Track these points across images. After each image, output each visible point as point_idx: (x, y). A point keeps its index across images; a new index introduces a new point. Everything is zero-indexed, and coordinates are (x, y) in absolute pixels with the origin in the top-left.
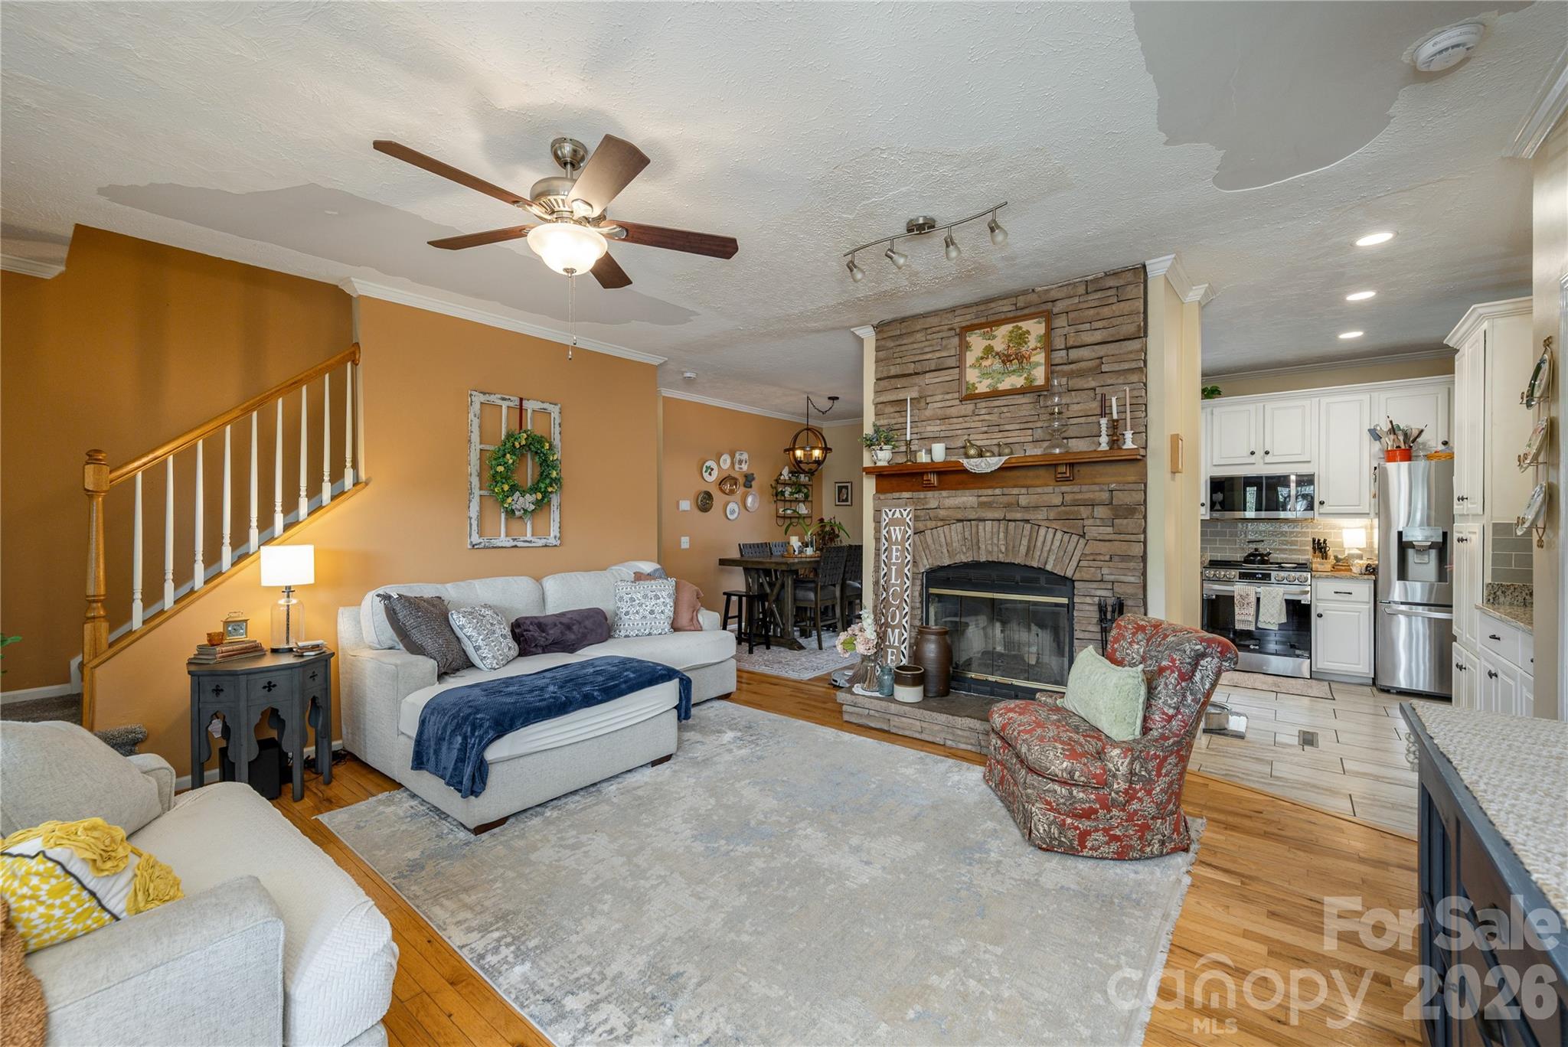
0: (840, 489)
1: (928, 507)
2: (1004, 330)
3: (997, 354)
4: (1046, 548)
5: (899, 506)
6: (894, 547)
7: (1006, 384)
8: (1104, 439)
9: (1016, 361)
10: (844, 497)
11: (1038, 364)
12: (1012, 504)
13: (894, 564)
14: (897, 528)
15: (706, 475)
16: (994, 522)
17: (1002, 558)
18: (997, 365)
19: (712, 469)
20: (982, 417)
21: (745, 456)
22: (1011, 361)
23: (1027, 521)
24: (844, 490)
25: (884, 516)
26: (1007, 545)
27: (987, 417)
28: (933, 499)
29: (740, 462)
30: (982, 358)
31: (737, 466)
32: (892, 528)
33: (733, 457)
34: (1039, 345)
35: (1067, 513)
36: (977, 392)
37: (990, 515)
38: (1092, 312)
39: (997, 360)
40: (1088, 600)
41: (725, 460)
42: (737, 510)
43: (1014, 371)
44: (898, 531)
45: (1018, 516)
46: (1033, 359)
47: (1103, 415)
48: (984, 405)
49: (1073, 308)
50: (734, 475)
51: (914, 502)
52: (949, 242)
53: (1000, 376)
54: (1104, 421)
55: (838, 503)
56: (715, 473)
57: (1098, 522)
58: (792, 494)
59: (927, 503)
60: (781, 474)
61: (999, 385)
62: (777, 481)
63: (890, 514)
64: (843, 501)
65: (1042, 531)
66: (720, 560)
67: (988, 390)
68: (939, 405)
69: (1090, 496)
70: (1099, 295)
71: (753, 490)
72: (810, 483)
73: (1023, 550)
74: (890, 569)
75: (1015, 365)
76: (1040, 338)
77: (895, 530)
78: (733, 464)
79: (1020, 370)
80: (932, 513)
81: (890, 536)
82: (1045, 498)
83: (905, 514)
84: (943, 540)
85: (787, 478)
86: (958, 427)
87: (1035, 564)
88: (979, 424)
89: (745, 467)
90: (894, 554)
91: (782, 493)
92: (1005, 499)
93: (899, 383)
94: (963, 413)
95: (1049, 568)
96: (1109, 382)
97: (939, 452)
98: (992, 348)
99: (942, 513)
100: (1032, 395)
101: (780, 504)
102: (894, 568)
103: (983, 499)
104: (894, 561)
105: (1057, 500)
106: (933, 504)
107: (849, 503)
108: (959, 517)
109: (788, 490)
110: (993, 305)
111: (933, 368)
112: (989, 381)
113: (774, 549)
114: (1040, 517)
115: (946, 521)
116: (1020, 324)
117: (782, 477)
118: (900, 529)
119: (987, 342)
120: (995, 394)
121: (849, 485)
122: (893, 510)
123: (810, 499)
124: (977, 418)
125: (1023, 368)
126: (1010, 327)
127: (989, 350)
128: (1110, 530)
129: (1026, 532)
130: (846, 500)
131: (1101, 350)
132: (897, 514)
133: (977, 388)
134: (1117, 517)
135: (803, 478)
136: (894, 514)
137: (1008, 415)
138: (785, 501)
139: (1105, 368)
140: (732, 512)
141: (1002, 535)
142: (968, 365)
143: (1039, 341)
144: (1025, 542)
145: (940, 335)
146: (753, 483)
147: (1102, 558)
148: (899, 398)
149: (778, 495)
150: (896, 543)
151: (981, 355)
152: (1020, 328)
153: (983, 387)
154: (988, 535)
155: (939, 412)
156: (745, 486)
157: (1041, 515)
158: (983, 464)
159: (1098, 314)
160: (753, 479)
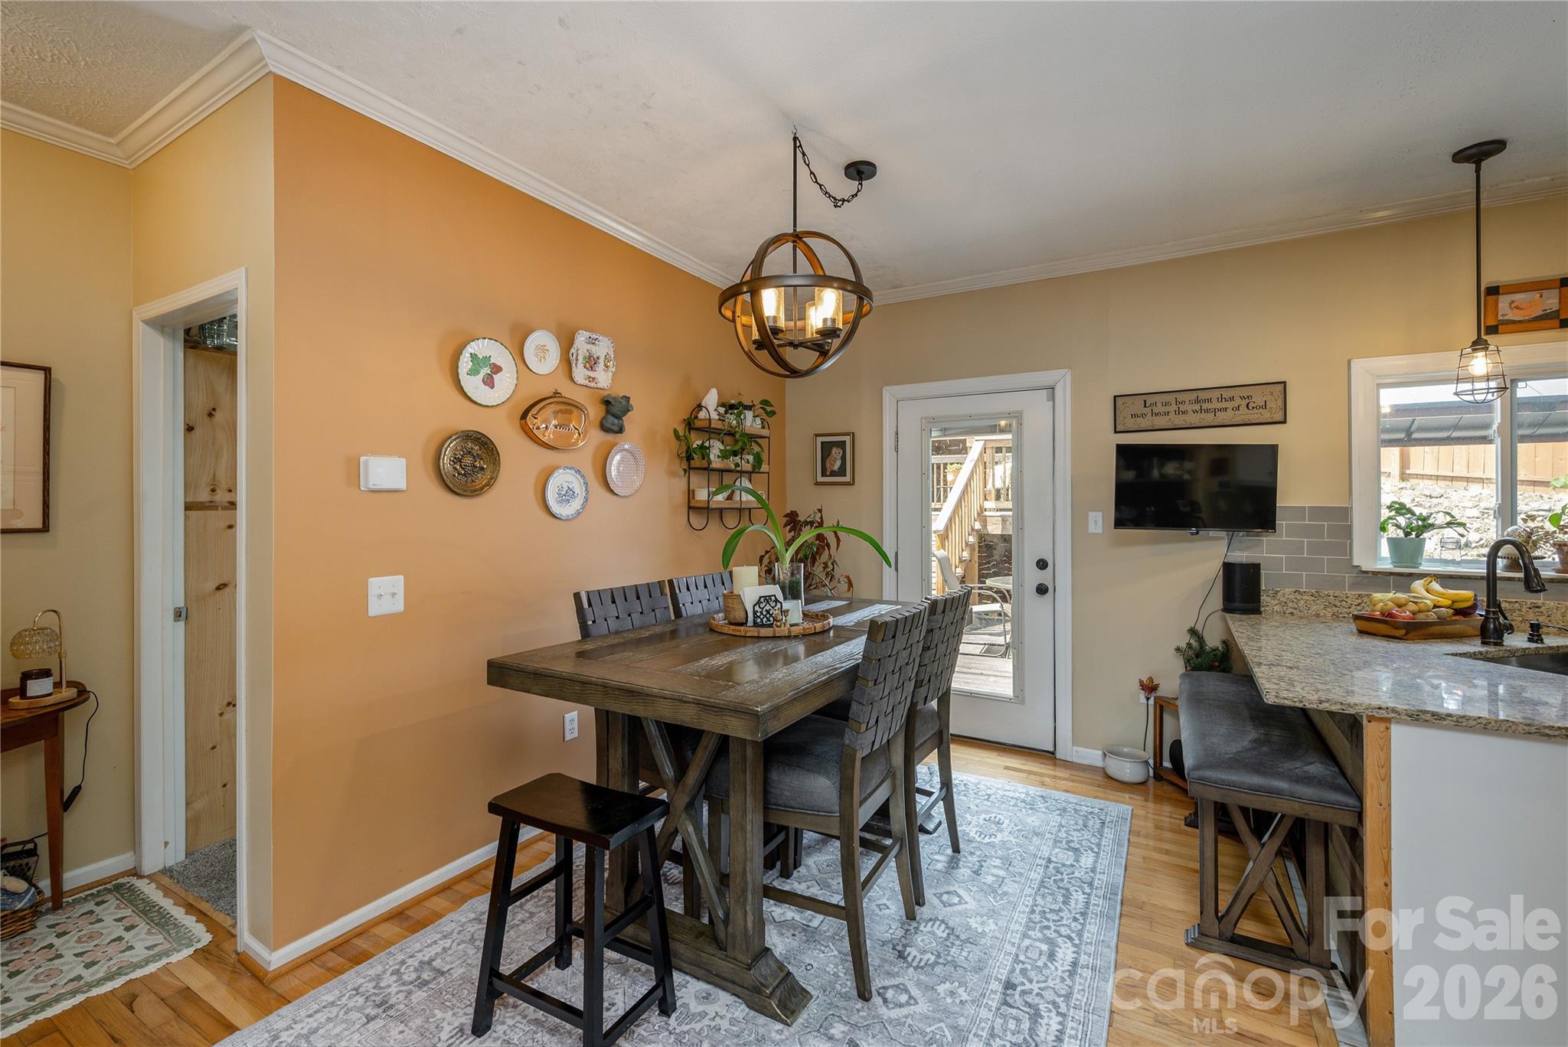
0: (826, 448)
10: (836, 468)
15: (473, 385)
19: (497, 369)
21: (603, 348)
24: (834, 450)
29: (591, 362)
31: (580, 373)
33: (567, 343)
41: (542, 349)
42: (578, 487)
50: (569, 392)
55: (820, 479)
56: (506, 382)
58: (724, 455)
60: (700, 407)
62: (690, 424)
64: (833, 474)
66: (492, 665)
71: (627, 443)
72: (765, 432)
78: (567, 363)
85: (714, 416)
89: (604, 379)
91: (704, 450)
101: (696, 479)
107: (847, 479)
109: (716, 447)
113: (684, 597)
117: (702, 415)
121: (847, 439)
123: (764, 468)
130: (842, 472)
135: (751, 422)
138: (708, 469)
140: (567, 496)
146: (626, 420)
149: (691, 460)
156: (604, 428)
160: (627, 410)
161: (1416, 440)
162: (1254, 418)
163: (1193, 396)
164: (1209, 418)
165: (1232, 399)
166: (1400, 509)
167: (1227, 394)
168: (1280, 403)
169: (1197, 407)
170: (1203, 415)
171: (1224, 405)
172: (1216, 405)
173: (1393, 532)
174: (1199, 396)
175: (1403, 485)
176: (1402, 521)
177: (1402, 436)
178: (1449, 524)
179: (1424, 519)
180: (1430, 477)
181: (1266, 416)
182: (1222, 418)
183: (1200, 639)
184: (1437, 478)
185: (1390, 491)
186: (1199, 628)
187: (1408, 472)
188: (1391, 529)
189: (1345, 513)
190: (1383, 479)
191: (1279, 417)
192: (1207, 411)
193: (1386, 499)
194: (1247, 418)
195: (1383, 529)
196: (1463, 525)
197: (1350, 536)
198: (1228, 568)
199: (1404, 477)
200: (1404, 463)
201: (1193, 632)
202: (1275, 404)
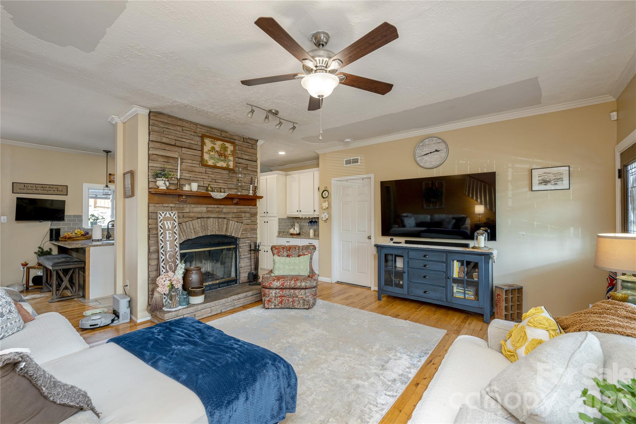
1: (185, 211)
2: (219, 143)
3: (217, 151)
4: (232, 228)
5: (167, 210)
6: (167, 232)
7: (220, 164)
8: (251, 192)
9: (223, 156)
11: (231, 161)
12: (220, 212)
13: (168, 241)
14: (169, 222)
16: (214, 219)
17: (217, 233)
18: (217, 156)
20: (209, 175)
22: (222, 156)
23: (225, 218)
25: (159, 216)
26: (218, 228)
27: (211, 175)
28: (187, 208)
30: (210, 151)
32: (165, 222)
34: (231, 154)
35: (238, 215)
36: (208, 164)
37: (213, 216)
38: (245, 149)
39: (216, 154)
40: (244, 245)
43: (223, 160)
44: (169, 224)
45: (223, 216)
46: (229, 158)
47: (251, 184)
48: (210, 170)
49: (240, 145)
51: (176, 209)
52: (280, 123)
53: (217, 160)
54: (251, 186)
57: (247, 219)
59: (184, 210)
61: (217, 164)
63: (163, 215)
65: (231, 222)
67: (212, 164)
68: (190, 165)
69: (245, 209)
70: (247, 144)
73: (224, 229)
74: (166, 244)
75: (223, 158)
76: (232, 151)
77: (167, 223)
79: (224, 161)
80: (185, 215)
81: (165, 226)
82: (232, 209)
83: (172, 215)
84: (192, 227)
86: (199, 177)
87: (229, 234)
88: (207, 177)
90: (168, 235)
92: (217, 210)
93: (167, 147)
94: (201, 171)
95: (233, 235)
96: (250, 173)
97: (194, 187)
98: (214, 148)
99: (192, 215)
100: (228, 171)
102: (168, 243)
103: (210, 209)
104: (168, 239)
105: (235, 211)
106: (187, 210)
108: (200, 216)
110: (213, 130)
111: (186, 147)
112: (213, 161)
114: (230, 217)
115: (192, 218)
116: (225, 143)
118: (170, 223)
119: (213, 145)
120: (215, 167)
122: (165, 213)
124: (207, 175)
125: (226, 160)
126: (221, 143)
127: (213, 148)
128: (250, 221)
129: (225, 222)
131: (248, 162)
132: (168, 215)
133: (208, 162)
134: (251, 217)
136: (165, 215)
137: (219, 176)
139: (249, 168)
141: (217, 224)
142: (204, 152)
143: (231, 152)
144: (225, 226)
145: (190, 133)
147: (248, 230)
148: (168, 155)
150: (169, 229)
151: (210, 149)
152: (225, 145)
153: (211, 163)
154: (212, 224)
155: (189, 168)
157: (230, 216)
158: (218, 195)
159: (247, 150)
161: (98, 197)
162: (59, 193)
163: (41, 186)
164: (46, 192)
165: (53, 188)
166: (93, 216)
167: (51, 186)
168: (66, 190)
169: (42, 189)
170: (44, 191)
171: (50, 189)
172: (48, 189)
173: (91, 220)
174: (43, 186)
175: (95, 209)
176: (93, 218)
177: (94, 196)
178: (102, 218)
179: (97, 218)
180: (103, 207)
181: (62, 193)
182: (49, 192)
183: (42, 249)
184: (104, 207)
185: (92, 211)
186: (42, 246)
187: (96, 205)
188: (91, 219)
189: (81, 216)
190: (89, 207)
191: (66, 194)
192: (45, 190)
193: (90, 214)
194: (57, 193)
195: (89, 220)
196: (104, 218)
197: (82, 222)
198: (51, 230)
199: (95, 207)
200: (95, 203)
201: (40, 248)
202: (65, 191)
